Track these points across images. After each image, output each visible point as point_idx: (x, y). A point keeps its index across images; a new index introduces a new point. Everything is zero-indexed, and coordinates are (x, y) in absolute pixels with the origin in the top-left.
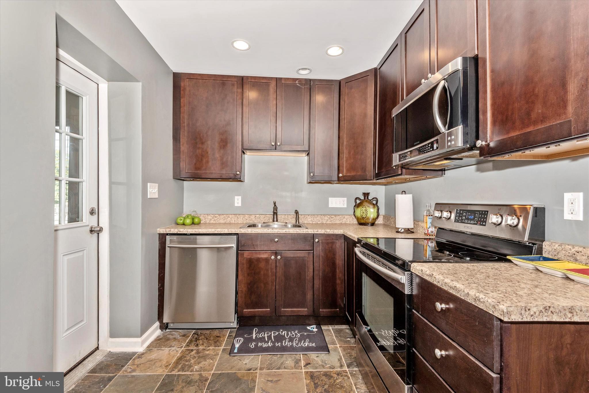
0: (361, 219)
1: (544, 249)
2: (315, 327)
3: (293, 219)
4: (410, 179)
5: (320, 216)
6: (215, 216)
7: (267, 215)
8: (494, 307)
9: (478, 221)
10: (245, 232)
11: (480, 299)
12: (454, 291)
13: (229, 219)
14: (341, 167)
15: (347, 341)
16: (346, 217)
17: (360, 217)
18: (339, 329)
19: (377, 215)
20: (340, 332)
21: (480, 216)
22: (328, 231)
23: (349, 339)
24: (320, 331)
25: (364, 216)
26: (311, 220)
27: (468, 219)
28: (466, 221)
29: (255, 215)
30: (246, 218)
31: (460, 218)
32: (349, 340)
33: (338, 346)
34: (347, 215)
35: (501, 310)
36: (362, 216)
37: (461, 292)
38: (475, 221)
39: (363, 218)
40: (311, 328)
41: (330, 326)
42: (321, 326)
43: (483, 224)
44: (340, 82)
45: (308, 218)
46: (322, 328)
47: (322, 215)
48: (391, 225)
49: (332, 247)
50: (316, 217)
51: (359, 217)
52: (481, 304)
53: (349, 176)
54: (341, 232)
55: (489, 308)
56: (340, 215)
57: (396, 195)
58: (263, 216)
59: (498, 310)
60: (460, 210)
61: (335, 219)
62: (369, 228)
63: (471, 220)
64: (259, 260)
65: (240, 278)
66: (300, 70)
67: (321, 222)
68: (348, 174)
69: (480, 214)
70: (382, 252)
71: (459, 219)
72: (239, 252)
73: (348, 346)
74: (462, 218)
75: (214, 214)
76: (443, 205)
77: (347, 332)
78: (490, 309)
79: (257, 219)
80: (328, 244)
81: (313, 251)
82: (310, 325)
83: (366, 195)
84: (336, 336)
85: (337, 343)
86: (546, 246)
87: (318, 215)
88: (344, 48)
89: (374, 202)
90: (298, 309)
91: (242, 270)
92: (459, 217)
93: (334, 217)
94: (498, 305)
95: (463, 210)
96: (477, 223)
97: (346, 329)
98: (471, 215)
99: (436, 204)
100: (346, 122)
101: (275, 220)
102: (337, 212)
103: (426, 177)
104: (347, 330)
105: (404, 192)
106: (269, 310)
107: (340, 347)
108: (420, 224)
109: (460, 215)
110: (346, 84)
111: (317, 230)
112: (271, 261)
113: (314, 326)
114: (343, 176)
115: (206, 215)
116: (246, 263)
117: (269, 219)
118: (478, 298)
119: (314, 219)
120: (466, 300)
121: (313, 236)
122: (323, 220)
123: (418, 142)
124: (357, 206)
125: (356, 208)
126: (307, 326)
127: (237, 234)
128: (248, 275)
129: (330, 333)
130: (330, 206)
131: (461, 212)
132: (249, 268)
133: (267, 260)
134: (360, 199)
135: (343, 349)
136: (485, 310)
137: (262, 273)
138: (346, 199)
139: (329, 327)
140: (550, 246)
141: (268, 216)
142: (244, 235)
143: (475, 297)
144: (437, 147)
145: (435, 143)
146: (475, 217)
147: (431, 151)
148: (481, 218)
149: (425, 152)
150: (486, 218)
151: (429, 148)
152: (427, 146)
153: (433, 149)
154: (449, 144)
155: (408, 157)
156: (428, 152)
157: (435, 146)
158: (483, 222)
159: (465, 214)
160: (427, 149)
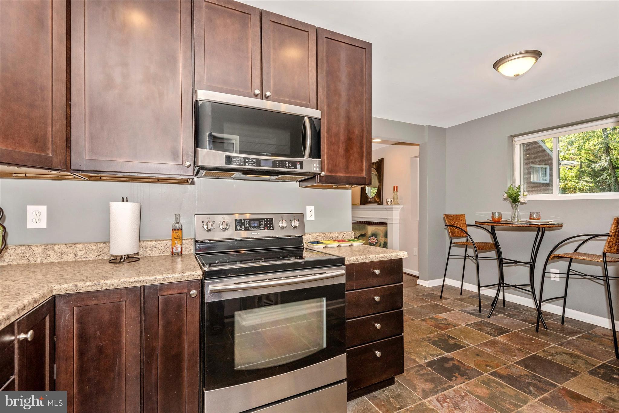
9: (265, 227)
27: (253, 227)
28: (251, 229)
31: (242, 227)
38: (262, 228)
60: (241, 220)
63: (256, 227)
69: (265, 221)
71: (240, 228)
74: (245, 226)
92: (240, 226)
95: (245, 219)
96: (264, 229)
98: (255, 223)
109: (241, 224)
131: (243, 221)
144: (301, 168)
145: (298, 163)
146: (260, 224)
147: (292, 168)
148: (267, 224)
149: (284, 167)
150: (272, 224)
151: (290, 165)
152: (287, 163)
153: (296, 168)
154: (315, 169)
155: (250, 164)
156: (288, 168)
157: (298, 166)
158: (270, 227)
159: (247, 223)
160: (287, 165)
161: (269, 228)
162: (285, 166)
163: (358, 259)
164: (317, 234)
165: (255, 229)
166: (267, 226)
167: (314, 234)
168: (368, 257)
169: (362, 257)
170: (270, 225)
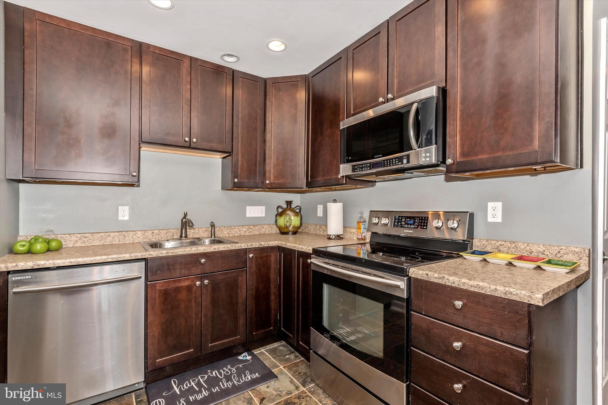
0: (284, 228)
1: (474, 244)
2: (247, 355)
3: (205, 233)
4: (336, 188)
5: (238, 227)
6: (86, 235)
7: (170, 230)
8: (529, 297)
9: (419, 225)
10: (157, 255)
11: (511, 292)
12: (476, 289)
13: (109, 238)
14: (268, 174)
15: (287, 359)
16: (265, 227)
17: (284, 226)
18: (272, 349)
19: (300, 223)
20: (275, 352)
21: (420, 221)
22: (263, 243)
23: (288, 356)
24: (254, 356)
25: (288, 225)
26: (227, 232)
27: (408, 224)
28: (406, 226)
29: (153, 231)
30: (139, 235)
31: (400, 224)
32: (288, 358)
33: (282, 367)
34: (266, 225)
35: (538, 298)
36: (285, 225)
37: (486, 289)
38: (416, 226)
39: (286, 227)
40: (243, 357)
41: (261, 348)
42: (253, 351)
43: (424, 227)
44: (265, 81)
45: (223, 230)
46: (254, 353)
47: (239, 226)
48: (311, 232)
49: (266, 261)
50: (233, 228)
51: (282, 226)
52: (513, 296)
53: (278, 183)
54: (276, 244)
55: (523, 298)
56: (259, 225)
57: (328, 204)
58: (165, 231)
59: (535, 299)
60: (399, 217)
61: (254, 230)
62: (291, 237)
63: (411, 224)
64: (178, 290)
65: (150, 319)
66: (225, 55)
67: (238, 234)
68: (276, 182)
69: (420, 219)
70: (362, 261)
71: (398, 224)
72: (148, 283)
73: (291, 364)
74: (401, 223)
75: (82, 233)
76: (379, 212)
77: (281, 349)
78: (525, 299)
79: (155, 236)
80: (262, 258)
81: (246, 268)
82: (240, 354)
83: (289, 203)
84: (274, 358)
85: (279, 365)
86: (476, 242)
87: (236, 226)
88: (287, 44)
89: (298, 211)
90: (229, 340)
91: (153, 308)
92: (398, 223)
93: (253, 227)
94: (534, 295)
95: (402, 217)
96: (418, 227)
97: (279, 346)
98: (410, 221)
99: (371, 211)
100: (273, 126)
101: (184, 235)
102: (256, 222)
103: (356, 187)
104: (281, 347)
105: (335, 201)
106: (193, 350)
107: (284, 367)
108: (348, 230)
109: (399, 221)
110: (273, 84)
111: (251, 244)
112: (195, 288)
113: (245, 353)
114: (271, 184)
115: (67, 236)
116: (159, 296)
117: (173, 235)
118: (508, 292)
119: (230, 231)
120: (494, 295)
121: (246, 251)
122: (241, 232)
123: (381, 155)
124: (280, 214)
125: (278, 217)
126: (237, 356)
127: (145, 259)
128: (163, 311)
129: (266, 356)
130: (248, 215)
131: (400, 218)
132: (164, 303)
133: (189, 288)
134: (281, 208)
135: (289, 368)
136: (518, 300)
137: (182, 305)
138: (264, 207)
139: (261, 350)
140: (479, 242)
141: (172, 230)
142: (154, 259)
143: (505, 292)
144: (408, 162)
145: (405, 158)
146: (414, 222)
147: (399, 165)
148: (421, 223)
149: (391, 165)
150: (427, 223)
151: (397, 162)
152: (394, 160)
153: (402, 164)
154: (424, 160)
155: (366, 169)
156: (395, 165)
157: (405, 161)
158: (424, 226)
159: (404, 220)
160: (394, 162)
161: (422, 227)
162: (393, 164)
163: (429, 276)
164: (500, 243)
165: (409, 227)
166: (421, 224)
167: (495, 242)
168: (446, 278)
169: (436, 275)
170: (424, 224)
